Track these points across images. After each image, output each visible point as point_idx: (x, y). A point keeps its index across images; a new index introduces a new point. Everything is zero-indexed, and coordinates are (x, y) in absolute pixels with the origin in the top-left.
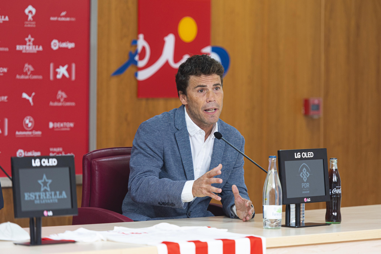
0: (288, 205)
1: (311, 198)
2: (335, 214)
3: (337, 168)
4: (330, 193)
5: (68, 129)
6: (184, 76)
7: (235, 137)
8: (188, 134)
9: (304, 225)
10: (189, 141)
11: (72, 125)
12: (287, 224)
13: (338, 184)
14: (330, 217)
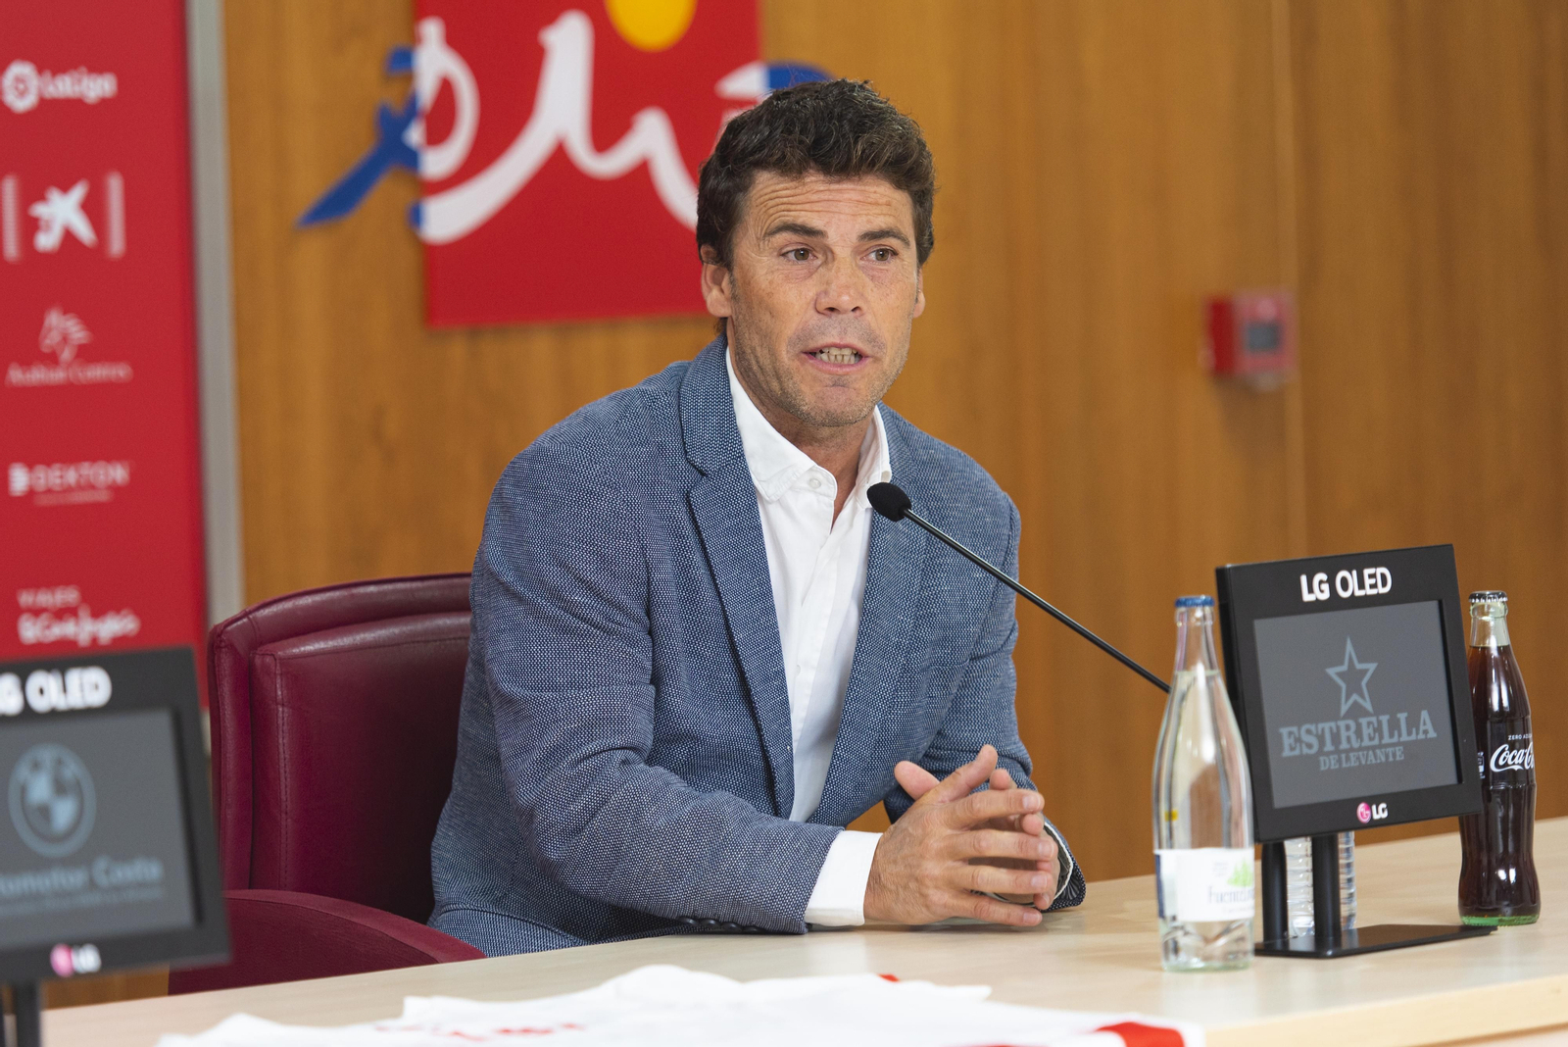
0: (1271, 843)
1: (1394, 801)
2: (1508, 875)
3: (1505, 641)
4: (1481, 769)
5: (103, 496)
6: (731, 174)
7: (974, 501)
8: (751, 494)
9: (1356, 944)
10: (759, 527)
11: (118, 473)
12: (1274, 942)
13: (1518, 724)
14: (1485, 891)
